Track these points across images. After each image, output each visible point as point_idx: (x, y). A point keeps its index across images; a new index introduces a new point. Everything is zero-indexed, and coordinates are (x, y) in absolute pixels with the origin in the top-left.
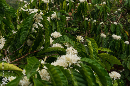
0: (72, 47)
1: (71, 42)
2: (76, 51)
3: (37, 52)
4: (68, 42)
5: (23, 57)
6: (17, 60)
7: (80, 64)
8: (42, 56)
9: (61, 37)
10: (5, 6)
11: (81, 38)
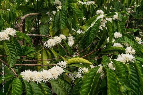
0: (131, 47)
1: (130, 42)
2: (134, 51)
3: (101, 50)
4: (127, 42)
5: (90, 54)
6: (86, 55)
7: (134, 61)
8: (105, 53)
9: (121, 38)
10: (74, 8)
11: (139, 39)
